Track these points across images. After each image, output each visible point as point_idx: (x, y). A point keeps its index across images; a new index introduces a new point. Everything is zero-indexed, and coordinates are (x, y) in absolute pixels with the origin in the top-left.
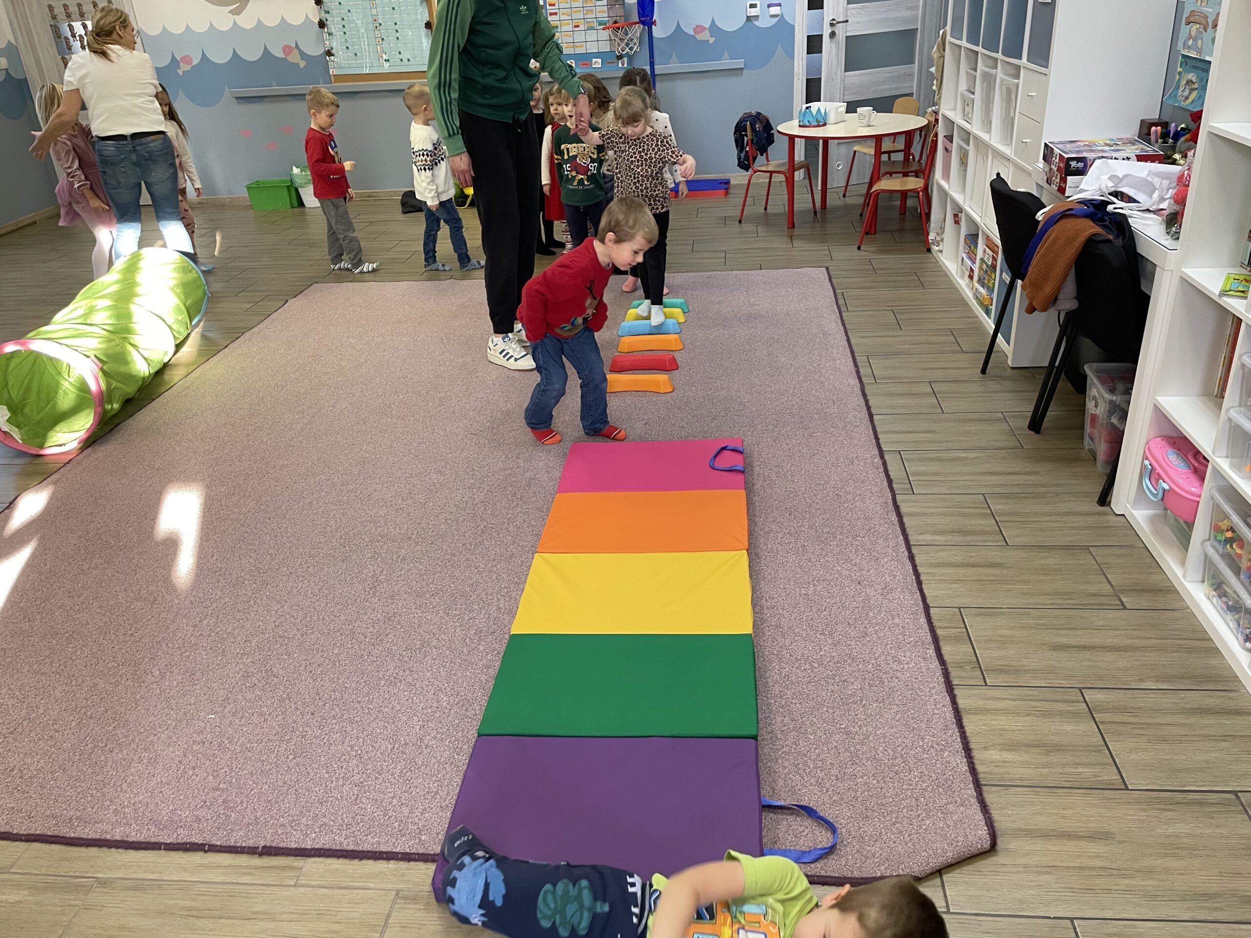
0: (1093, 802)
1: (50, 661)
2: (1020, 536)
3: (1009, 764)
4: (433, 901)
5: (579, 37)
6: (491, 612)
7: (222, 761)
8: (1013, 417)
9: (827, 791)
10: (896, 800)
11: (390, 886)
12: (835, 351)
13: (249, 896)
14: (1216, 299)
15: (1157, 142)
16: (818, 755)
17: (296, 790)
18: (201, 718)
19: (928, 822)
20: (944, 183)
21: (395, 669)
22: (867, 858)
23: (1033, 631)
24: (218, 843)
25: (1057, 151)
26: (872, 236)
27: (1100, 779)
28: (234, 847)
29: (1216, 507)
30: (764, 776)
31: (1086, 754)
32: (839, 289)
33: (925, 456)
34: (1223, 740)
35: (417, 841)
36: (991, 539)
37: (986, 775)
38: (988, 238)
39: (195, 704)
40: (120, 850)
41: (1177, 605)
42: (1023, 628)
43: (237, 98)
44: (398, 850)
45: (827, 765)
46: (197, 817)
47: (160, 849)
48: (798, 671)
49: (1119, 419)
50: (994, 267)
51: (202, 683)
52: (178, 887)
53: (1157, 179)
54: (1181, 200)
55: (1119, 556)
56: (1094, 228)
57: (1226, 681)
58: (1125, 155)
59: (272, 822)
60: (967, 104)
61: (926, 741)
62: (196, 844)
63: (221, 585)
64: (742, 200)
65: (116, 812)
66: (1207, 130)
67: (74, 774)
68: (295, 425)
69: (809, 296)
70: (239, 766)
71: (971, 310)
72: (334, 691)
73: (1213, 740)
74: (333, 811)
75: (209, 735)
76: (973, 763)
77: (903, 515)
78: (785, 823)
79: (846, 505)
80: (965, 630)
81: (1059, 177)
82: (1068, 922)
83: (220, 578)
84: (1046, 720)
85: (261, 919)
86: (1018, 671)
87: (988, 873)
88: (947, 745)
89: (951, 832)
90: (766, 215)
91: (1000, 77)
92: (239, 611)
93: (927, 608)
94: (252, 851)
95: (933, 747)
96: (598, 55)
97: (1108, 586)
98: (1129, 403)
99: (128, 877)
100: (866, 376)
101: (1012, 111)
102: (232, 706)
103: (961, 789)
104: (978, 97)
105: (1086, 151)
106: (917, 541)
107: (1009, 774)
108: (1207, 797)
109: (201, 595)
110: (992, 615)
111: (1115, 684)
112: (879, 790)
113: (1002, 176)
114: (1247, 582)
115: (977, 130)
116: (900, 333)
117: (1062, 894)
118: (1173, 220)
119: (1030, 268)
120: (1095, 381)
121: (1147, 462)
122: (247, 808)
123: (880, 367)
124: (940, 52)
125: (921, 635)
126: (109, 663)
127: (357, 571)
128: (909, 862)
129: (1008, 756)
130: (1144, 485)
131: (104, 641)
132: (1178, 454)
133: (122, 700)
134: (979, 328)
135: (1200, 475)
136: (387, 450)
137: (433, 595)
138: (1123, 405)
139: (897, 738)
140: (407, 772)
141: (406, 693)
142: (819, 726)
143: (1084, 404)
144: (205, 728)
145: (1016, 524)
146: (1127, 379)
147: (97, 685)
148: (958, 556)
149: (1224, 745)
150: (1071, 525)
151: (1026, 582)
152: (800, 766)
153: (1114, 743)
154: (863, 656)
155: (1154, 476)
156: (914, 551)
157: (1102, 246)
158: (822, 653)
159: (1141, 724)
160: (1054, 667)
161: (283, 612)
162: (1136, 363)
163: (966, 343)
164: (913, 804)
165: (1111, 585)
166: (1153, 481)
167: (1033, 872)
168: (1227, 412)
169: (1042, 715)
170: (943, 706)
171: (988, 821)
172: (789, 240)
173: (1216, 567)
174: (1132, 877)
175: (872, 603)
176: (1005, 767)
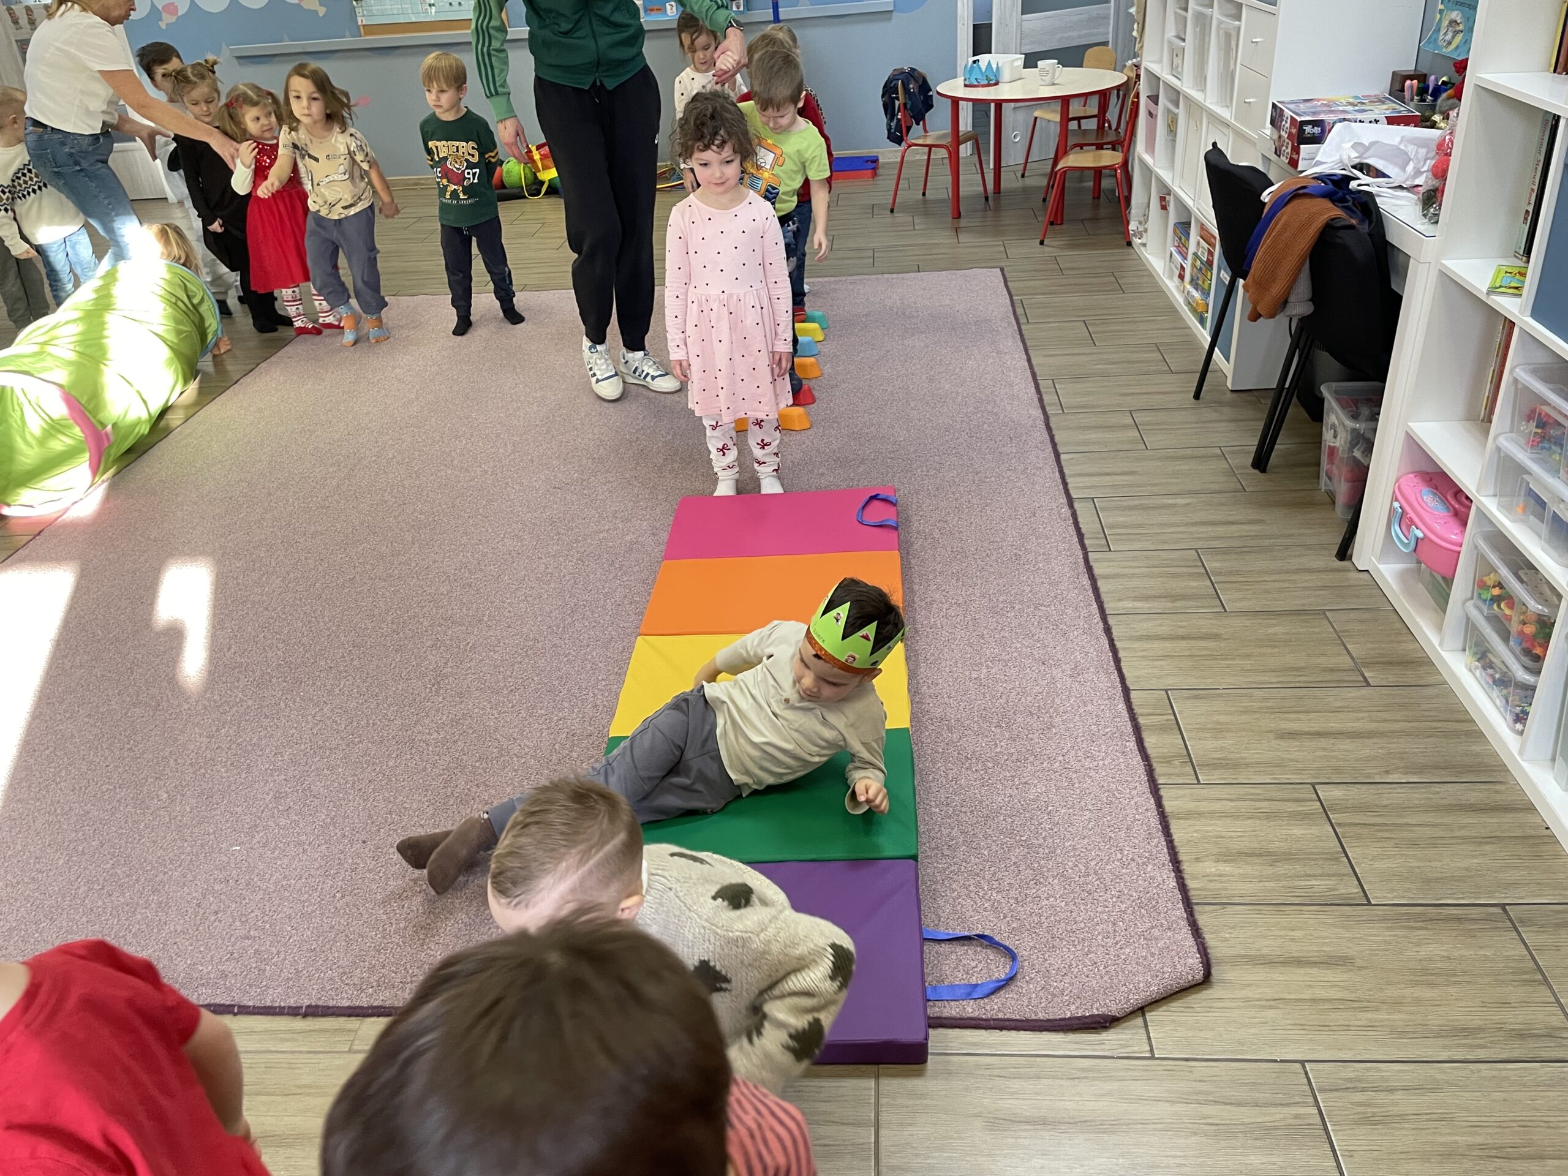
0: (1328, 921)
1: (27, 784)
2: (1240, 599)
3: (1227, 878)
6: (586, 710)
7: (253, 904)
8: (1233, 452)
9: (1005, 917)
10: (1089, 925)
12: (1012, 374)
13: (293, 1066)
14: (1484, 298)
15: (1412, 100)
16: (994, 874)
17: (346, 936)
18: (223, 850)
19: (1128, 950)
20: (1147, 158)
22: (1054, 995)
23: (1256, 716)
24: (251, 1004)
25: (1288, 113)
26: (1058, 227)
27: (1336, 892)
28: (271, 1008)
29: (1481, 559)
30: (926, 902)
31: (1320, 863)
32: (1016, 296)
33: (1125, 504)
34: (1487, 843)
36: (1207, 604)
37: (1198, 893)
38: (1202, 227)
39: (214, 833)
41: (1431, 680)
42: (1245, 712)
43: (238, 58)
45: (1005, 886)
46: (223, 972)
48: (969, 772)
49: (1363, 452)
50: (1210, 263)
51: (223, 808)
53: (1413, 146)
54: (1440, 173)
55: (1362, 621)
56: (1333, 210)
57: (1492, 770)
58: (1373, 117)
59: (317, 975)
60: (1176, 54)
61: (1126, 852)
62: (223, 1006)
63: (242, 684)
64: (895, 182)
66: (1474, 82)
68: (329, 481)
69: (980, 304)
70: (273, 909)
71: (1181, 319)
72: (390, 813)
73: (1474, 842)
75: (234, 872)
76: (1182, 878)
77: (1097, 577)
78: (954, 957)
79: (1027, 567)
80: (1173, 718)
81: (1290, 146)
82: (1298, 1066)
83: (240, 676)
84: (1272, 823)
85: (309, 1095)
86: (1235, 765)
87: (1200, 1010)
88: (1151, 857)
89: (1155, 962)
90: (925, 202)
91: (1217, 19)
92: (266, 717)
93: (1126, 691)
94: (294, 1012)
95: (1133, 860)
97: (1348, 660)
98: (1375, 431)
100: (1049, 405)
101: (1232, 62)
102: (261, 834)
103: (1168, 910)
104: (1189, 45)
105: (1324, 112)
106: (1114, 609)
107: (1226, 889)
108: (1467, 912)
109: (217, 697)
110: (1206, 698)
111: (1356, 778)
112: (1068, 914)
113: (1219, 146)
114: (1518, 650)
115: (1188, 88)
116: (1094, 350)
117: (1290, 1032)
118: (1431, 199)
119: (1254, 264)
120: (1335, 405)
121: (1396, 505)
122: (285, 959)
123: (1069, 393)
125: (1120, 724)
126: (102, 785)
128: (1104, 1000)
129: (1226, 868)
130: (1393, 533)
131: (95, 759)
132: (1433, 492)
133: (120, 831)
134: (1191, 341)
135: (1461, 519)
136: (448, 510)
137: (512, 690)
138: (1368, 435)
139: (1089, 850)
142: (994, 838)
143: (1321, 434)
144: (229, 863)
145: (1237, 585)
146: (1375, 400)
147: (88, 812)
148: (1164, 626)
149: (1488, 848)
150: (1303, 585)
151: (1248, 656)
152: (972, 888)
153: (1356, 849)
154: (1048, 752)
155: (1405, 521)
156: (1111, 621)
157: (1341, 233)
158: (998, 750)
159: (1386, 825)
160: (1283, 759)
161: (323, 716)
162: (1384, 381)
163: (1175, 361)
164: (1110, 929)
165: (1352, 658)
166: (1404, 528)
167: (1255, 1006)
168: (1495, 438)
169: (1267, 818)
170: (1146, 810)
171: (1201, 947)
172: (954, 234)
173: (1480, 631)
174: (1377, 1010)
175: (1059, 686)
176: (1223, 882)
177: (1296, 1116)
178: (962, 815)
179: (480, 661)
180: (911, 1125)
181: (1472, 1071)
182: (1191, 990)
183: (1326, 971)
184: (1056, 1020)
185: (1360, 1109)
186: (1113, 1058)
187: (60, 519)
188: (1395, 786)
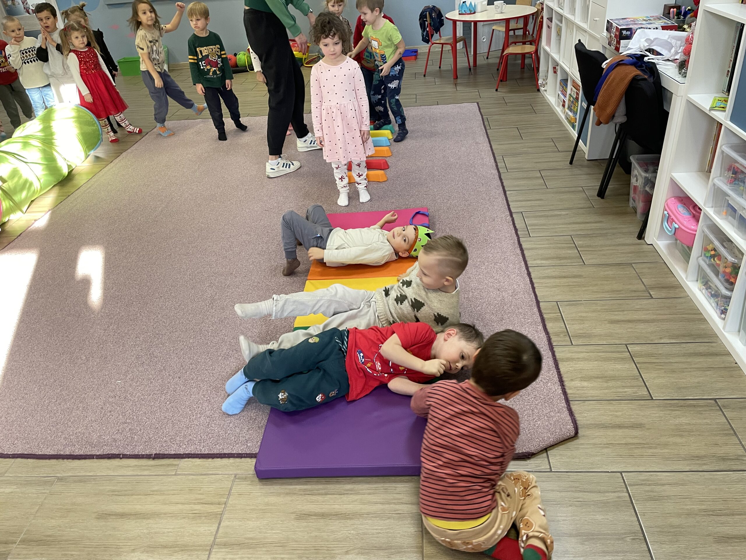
0: (634, 407)
1: (19, 353)
2: (593, 259)
3: (586, 388)
4: (257, 479)
7: (127, 407)
8: (589, 189)
11: (231, 472)
12: (483, 153)
13: (149, 482)
14: (708, 112)
15: (674, 18)
17: (172, 421)
18: (113, 383)
20: (547, 48)
21: (227, 350)
23: (599, 313)
24: (128, 453)
25: (614, 25)
26: (505, 82)
27: (637, 394)
28: (138, 455)
29: (706, 237)
31: (629, 381)
32: (485, 116)
33: (537, 214)
34: (708, 370)
35: (245, 447)
36: (576, 261)
37: (572, 395)
38: (574, 82)
39: (108, 375)
40: (69, 460)
41: (682, 295)
42: (594, 311)
44: (234, 452)
46: (114, 439)
47: (94, 458)
49: (650, 188)
50: (577, 99)
51: (112, 363)
52: (105, 479)
53: (674, 40)
54: (687, 52)
55: (649, 268)
56: (636, 71)
57: (710, 337)
58: (655, 26)
59: (159, 440)
62: (115, 454)
63: (119, 305)
64: (426, 62)
65: (65, 438)
66: (704, 8)
67: (39, 418)
68: (157, 208)
69: (466, 121)
70: (137, 409)
71: (563, 126)
72: (191, 364)
73: (702, 370)
74: (195, 432)
75: (118, 392)
76: (565, 389)
77: (524, 249)
79: (490, 245)
80: (560, 314)
81: (615, 41)
82: (619, 474)
83: (118, 301)
84: (607, 363)
85: (156, 495)
86: (588, 336)
87: (573, 449)
88: (550, 380)
89: (552, 427)
90: (440, 71)
92: (131, 320)
93: (538, 302)
94: (148, 457)
95: (542, 381)
97: (643, 286)
98: (656, 178)
99: (76, 475)
100: (501, 168)
101: (588, 1)
102: (130, 375)
103: (558, 403)
105: (632, 24)
106: (532, 264)
107: (585, 393)
108: (698, 402)
109: (107, 311)
110: (576, 305)
111: (646, 341)
113: (581, 41)
114: (722, 280)
115: (567, 13)
116: (522, 141)
117: (616, 459)
118: (683, 65)
119: (599, 98)
120: (637, 165)
121: (666, 212)
122: (144, 432)
123: (510, 162)
125: (535, 318)
126: (54, 353)
127: (201, 294)
128: (528, 445)
129: (585, 384)
130: (664, 226)
131: (50, 341)
132: (684, 207)
133: (64, 374)
134: (568, 137)
135: (696, 218)
136: (215, 222)
138: (652, 180)
141: (235, 364)
143: (630, 180)
144: (115, 388)
145: (589, 252)
146: (655, 164)
147: (48, 366)
148: (555, 272)
149: (708, 373)
150: (621, 251)
151: (595, 285)
153: (645, 374)
155: (670, 220)
156: (531, 270)
157: (641, 83)
159: (661, 363)
160: (612, 333)
161: (158, 319)
162: (660, 154)
163: (560, 146)
164: (531, 413)
165: (644, 285)
166: (669, 223)
167: (599, 447)
168: (712, 180)
169: (604, 360)
170: (548, 357)
171: (573, 420)
172: (455, 86)
173: (704, 271)
174: (656, 448)
175: (506, 301)
176: (583, 390)
177: (619, 497)
179: (232, 293)
181: (700, 475)
182: (570, 440)
183: (632, 431)
185: (648, 494)
186: (532, 472)
187: (29, 228)
188: (664, 344)
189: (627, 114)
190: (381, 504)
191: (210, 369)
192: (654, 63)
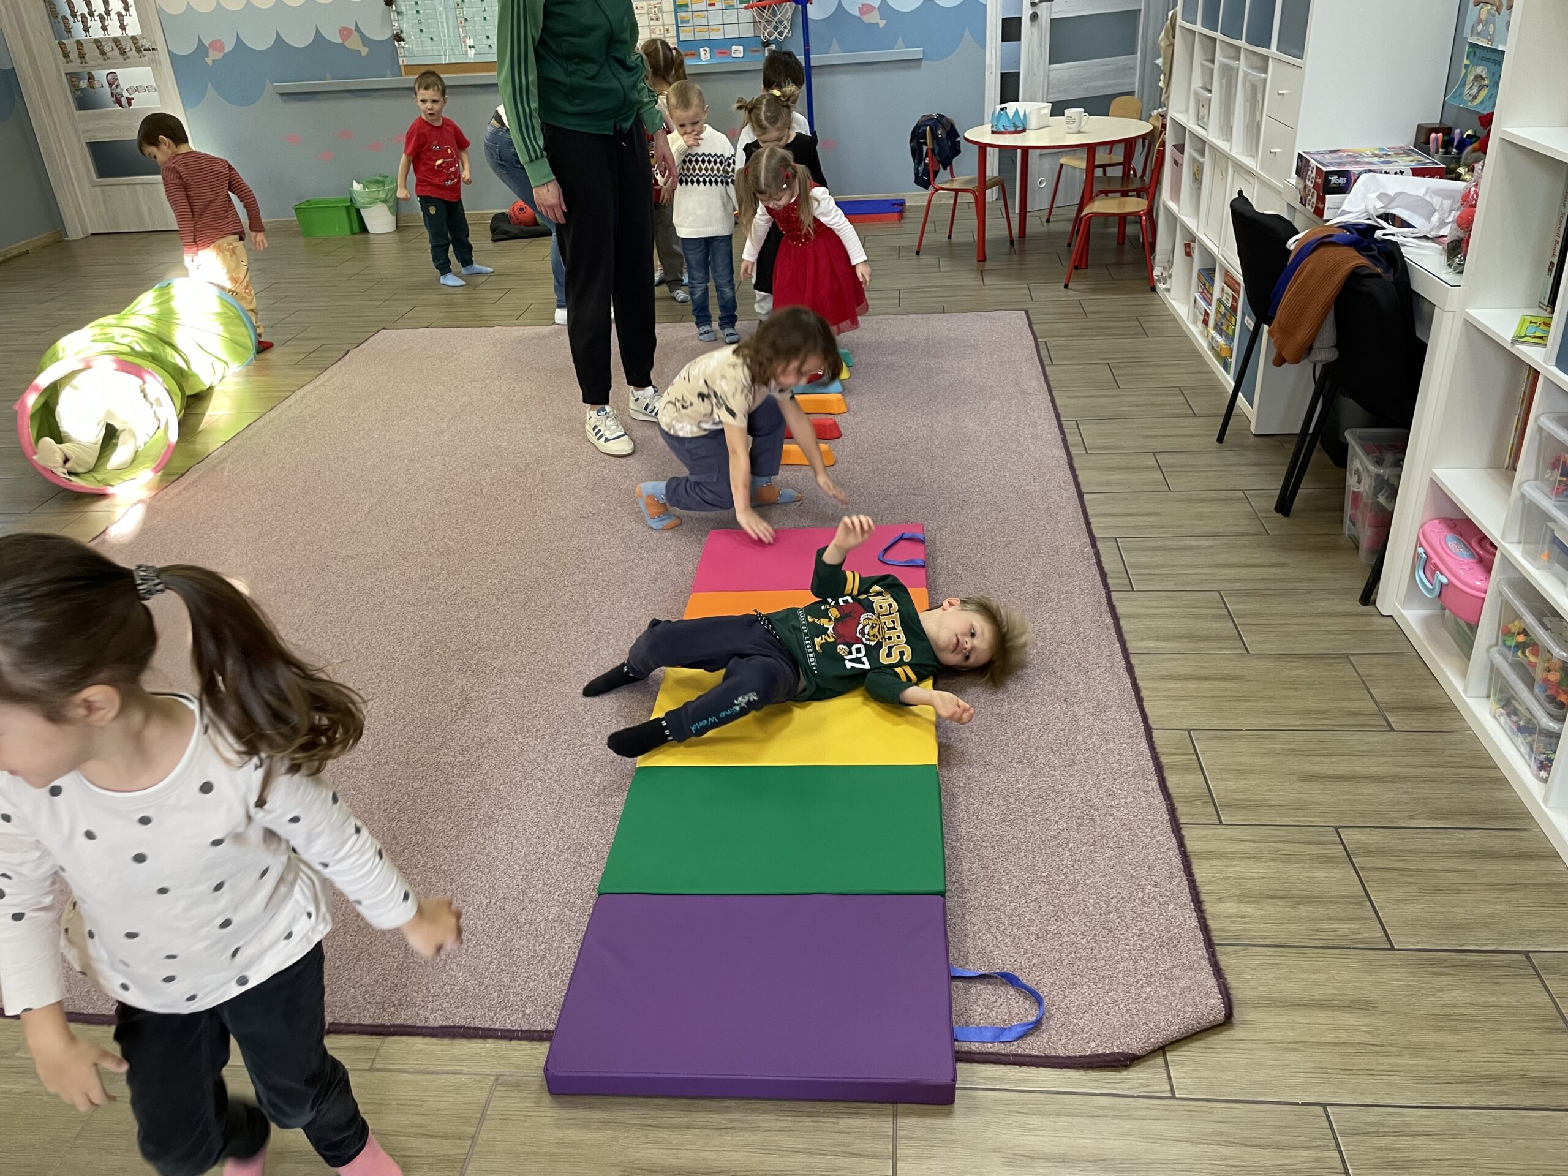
0: (1352, 965)
2: (1265, 642)
3: (1249, 919)
4: (547, 1095)
5: (715, 18)
8: (1257, 496)
9: (1025, 953)
10: (1110, 963)
11: (488, 1071)
12: (1036, 415)
14: (1508, 347)
15: (1437, 152)
16: (1015, 909)
17: (369, 954)
19: (1148, 989)
20: (1172, 205)
21: (490, 806)
22: (1074, 1033)
23: (1279, 758)
25: (1313, 163)
26: (1083, 271)
27: (1360, 936)
29: (1506, 607)
31: (1343, 906)
32: (1041, 337)
33: (1149, 544)
34: (1511, 890)
35: (521, 1014)
36: (1230, 646)
37: (1219, 933)
38: (1227, 274)
41: (1456, 726)
42: (1268, 753)
43: (282, 95)
44: (497, 1027)
45: (1025, 922)
48: (990, 807)
49: (1387, 498)
50: (1234, 309)
53: (1438, 198)
54: (1466, 223)
55: (1385, 666)
56: (1357, 258)
57: (1515, 818)
58: (1398, 168)
59: (340, 993)
60: (1202, 104)
61: (1147, 891)
64: (921, 225)
66: (1500, 136)
68: (360, 506)
69: (1004, 346)
71: (1205, 364)
72: (415, 834)
73: (1499, 890)
76: (1204, 918)
77: (1120, 616)
79: (1049, 605)
80: (1195, 757)
81: (1315, 196)
82: (1321, 1109)
84: (1295, 866)
86: (1256, 806)
87: (1222, 1050)
88: (1173, 897)
89: (1176, 1001)
90: (950, 245)
91: (1244, 71)
93: (1148, 731)
95: (1154, 898)
96: (739, 41)
97: (1372, 704)
98: (1400, 476)
100: (1074, 445)
101: (1258, 114)
103: (1190, 949)
104: (1215, 96)
105: (1349, 163)
106: (1137, 648)
107: (1249, 930)
108: (1490, 958)
110: (1230, 738)
111: (1379, 822)
112: (1089, 951)
113: (1245, 195)
114: (1542, 696)
115: (1214, 137)
116: (1117, 392)
117: (1311, 1075)
118: (1456, 250)
119: (1279, 310)
120: (1359, 451)
121: (1421, 550)
123: (1092, 434)
124: (1168, 38)
125: (1142, 763)
127: (441, 687)
129: (1247, 909)
130: (1417, 579)
132: (1457, 538)
134: (1215, 386)
135: (1486, 565)
138: (1393, 481)
139: (1111, 888)
140: (507, 932)
141: (504, 836)
142: (1015, 874)
143: (1344, 480)
145: (1259, 628)
146: (1397, 449)
148: (1185, 666)
149: (1511, 895)
150: (1328, 628)
151: (1271, 698)
152: (992, 923)
153: (1379, 893)
154: (1069, 789)
155: (1430, 567)
156: (1133, 660)
157: (1368, 281)
158: (1020, 786)
159: (1410, 870)
160: (1305, 801)
162: (1408, 425)
163: (1198, 405)
164: (1131, 967)
165: (1376, 702)
166: (1428, 573)
167: (1278, 1049)
168: (1520, 487)
169: (1289, 860)
170: (1168, 849)
171: (1222, 988)
172: (979, 276)
173: (1504, 678)
174: (1399, 1055)
175: (1081, 724)
176: (1245, 923)
177: (1317, 1160)
178: (984, 850)
180: (930, 1158)
181: (1494, 1117)
182: (1214, 1031)
183: (1349, 1015)
184: (1076, 1057)
185: (1380, 1154)
186: (1133, 1096)
188: (1418, 831)
189: (1338, 346)
190: (805, 1153)
191: (453, 846)
192: (1395, 244)
